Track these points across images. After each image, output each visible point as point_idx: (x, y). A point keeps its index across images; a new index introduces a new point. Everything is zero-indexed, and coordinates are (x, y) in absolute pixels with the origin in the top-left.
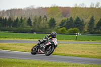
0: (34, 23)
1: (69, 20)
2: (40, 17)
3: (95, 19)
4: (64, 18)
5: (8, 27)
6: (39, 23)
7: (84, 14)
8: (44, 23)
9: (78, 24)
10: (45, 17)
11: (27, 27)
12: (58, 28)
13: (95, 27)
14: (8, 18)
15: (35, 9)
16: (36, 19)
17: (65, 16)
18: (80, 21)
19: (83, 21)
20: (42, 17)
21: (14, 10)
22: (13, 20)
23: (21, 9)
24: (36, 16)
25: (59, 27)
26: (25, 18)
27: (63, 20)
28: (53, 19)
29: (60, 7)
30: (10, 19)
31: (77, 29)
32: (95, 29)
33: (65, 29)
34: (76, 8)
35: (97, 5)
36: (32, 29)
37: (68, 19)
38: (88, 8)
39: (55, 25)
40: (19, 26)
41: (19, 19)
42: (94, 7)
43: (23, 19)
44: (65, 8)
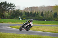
0: (45, 15)
2: (49, 12)
5: (30, 17)
6: (48, 15)
8: (50, 15)
10: (51, 11)
11: (41, 17)
14: (30, 12)
15: (46, 7)
16: (46, 13)
20: (50, 12)
21: (33, 7)
22: (33, 13)
23: (38, 7)
24: (46, 11)
26: (40, 12)
28: (56, 13)
30: (31, 12)
36: (43, 18)
40: (36, 16)
41: (36, 13)
43: (39, 12)
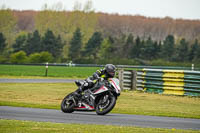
1: (32, 36)
3: (82, 34)
4: (22, 33)
7: (62, 24)
9: (51, 43)
12: (10, 52)
13: (83, 50)
17: (24, 29)
18: (53, 37)
19: (59, 38)
25: (12, 50)
27: (20, 37)
29: (14, 11)
31: (47, 53)
32: (83, 54)
33: (24, 54)
34: (45, 12)
35: (87, 7)
37: (29, 35)
38: (69, 13)
39: (4, 46)
42: (82, 10)
44: (23, 12)
